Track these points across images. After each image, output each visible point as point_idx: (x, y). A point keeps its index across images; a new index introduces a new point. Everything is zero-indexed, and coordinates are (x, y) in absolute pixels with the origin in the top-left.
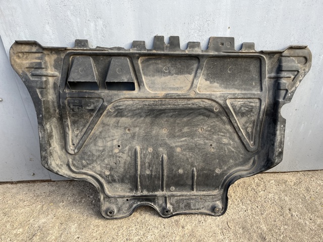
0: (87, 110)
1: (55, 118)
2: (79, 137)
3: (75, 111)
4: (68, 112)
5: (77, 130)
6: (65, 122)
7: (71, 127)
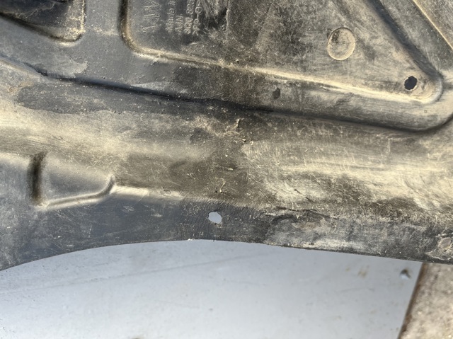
1: (246, 149)
2: (381, 40)
3: (223, 13)
4: (221, 63)
5: (335, 39)
6: (277, 94)
7: (313, 72)
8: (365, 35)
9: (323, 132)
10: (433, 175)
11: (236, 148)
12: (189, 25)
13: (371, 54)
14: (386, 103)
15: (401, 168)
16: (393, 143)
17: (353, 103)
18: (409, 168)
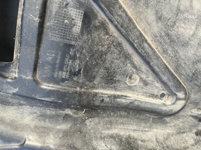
0: (82, 33)
1: (87, 122)
2: (150, 78)
3: (80, 70)
4: (78, 89)
5: (130, 78)
6: (102, 101)
7: (120, 90)
8: (144, 76)
9: (123, 113)
10: (169, 134)
11: (83, 121)
12: (64, 75)
13: (146, 83)
14: (151, 104)
15: (155, 130)
16: (153, 119)
17: (136, 103)
18: (159, 130)
